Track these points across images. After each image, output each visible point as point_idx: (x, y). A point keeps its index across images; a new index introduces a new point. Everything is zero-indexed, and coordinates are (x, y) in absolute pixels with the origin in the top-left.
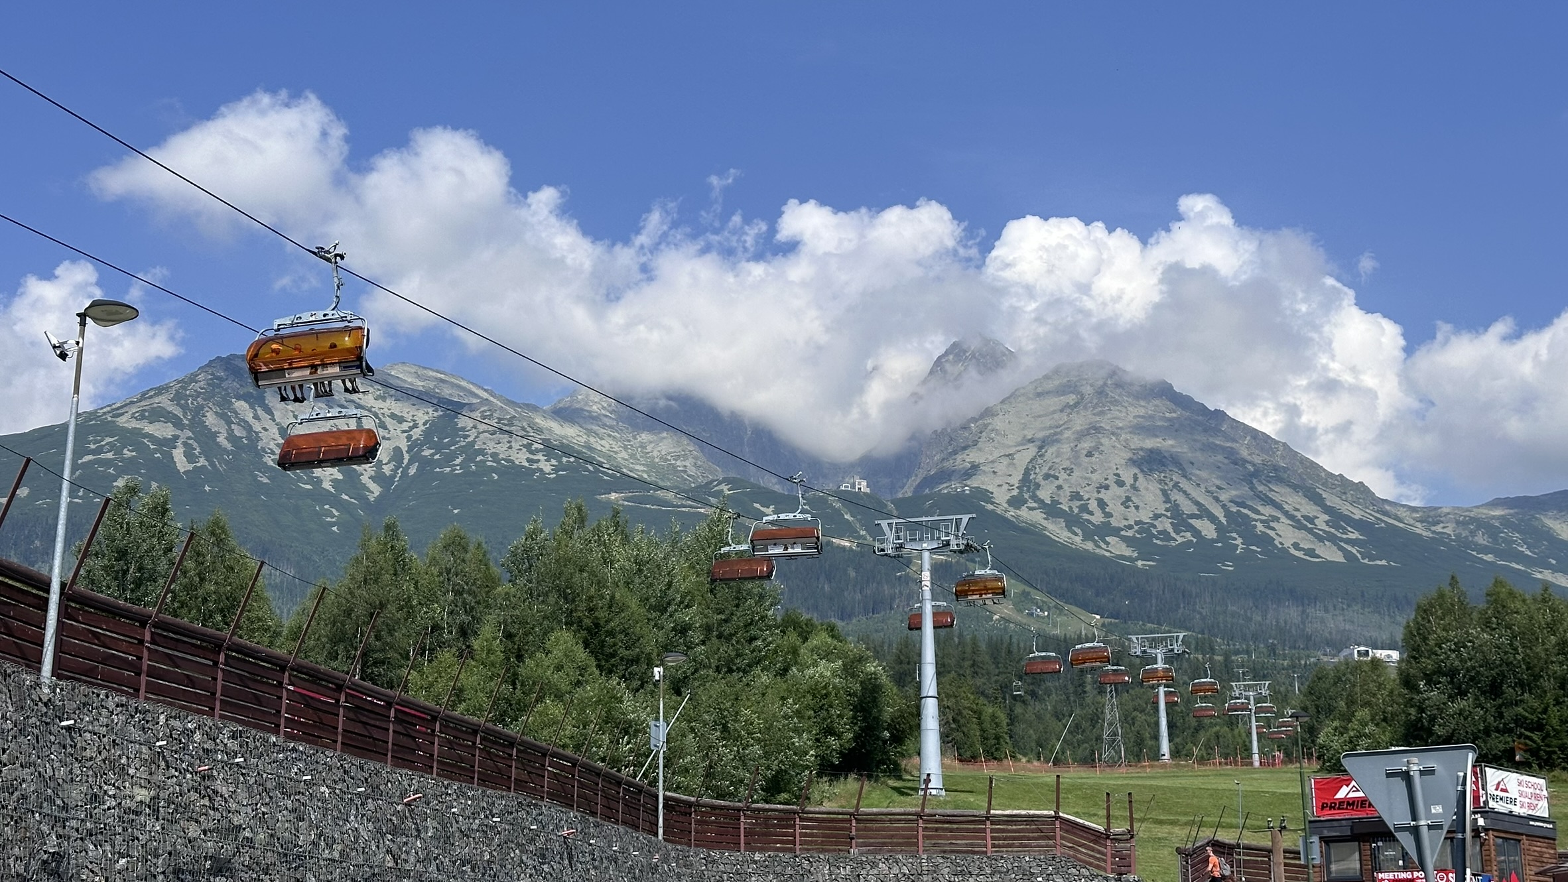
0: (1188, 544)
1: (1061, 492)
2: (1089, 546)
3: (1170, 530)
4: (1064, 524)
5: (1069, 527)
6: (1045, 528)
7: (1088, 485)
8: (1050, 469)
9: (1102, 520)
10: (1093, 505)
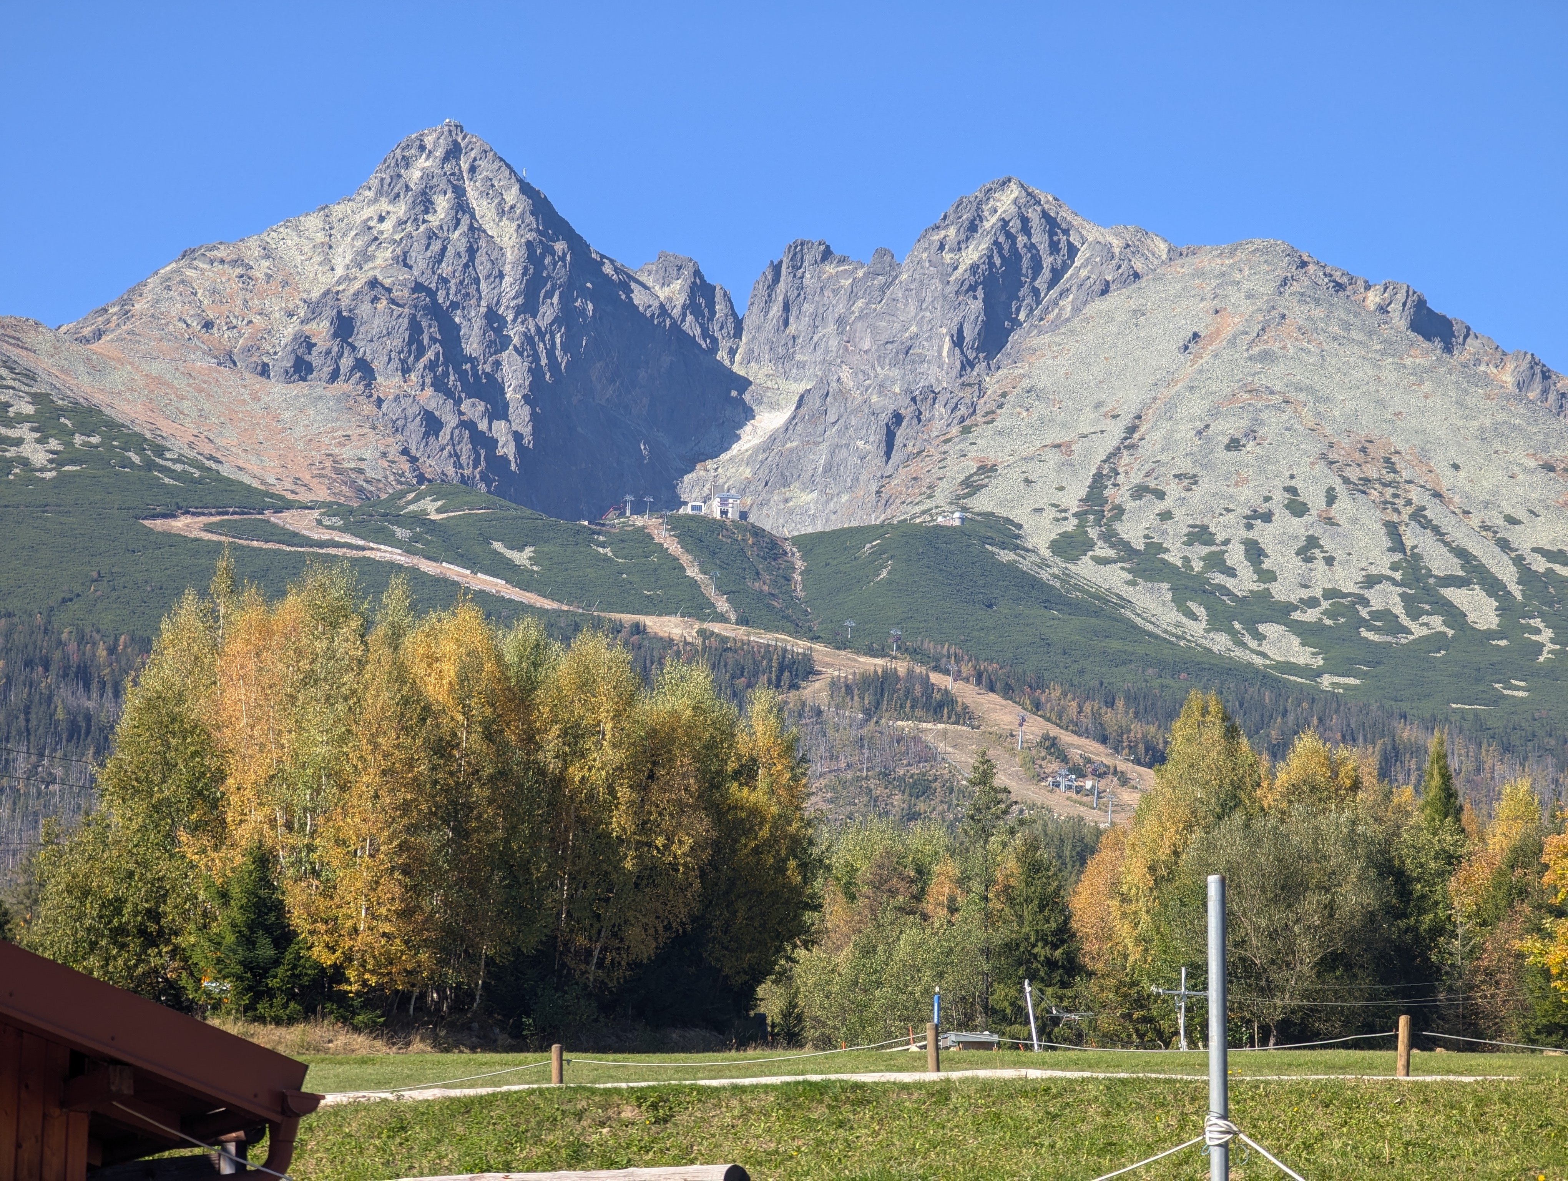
0: (1437, 641)
1: (1167, 525)
2: (1220, 643)
3: (1399, 610)
4: (1169, 596)
5: (1180, 603)
6: (1126, 603)
7: (1228, 510)
8: (1148, 475)
9: (1254, 587)
10: (1236, 556)
